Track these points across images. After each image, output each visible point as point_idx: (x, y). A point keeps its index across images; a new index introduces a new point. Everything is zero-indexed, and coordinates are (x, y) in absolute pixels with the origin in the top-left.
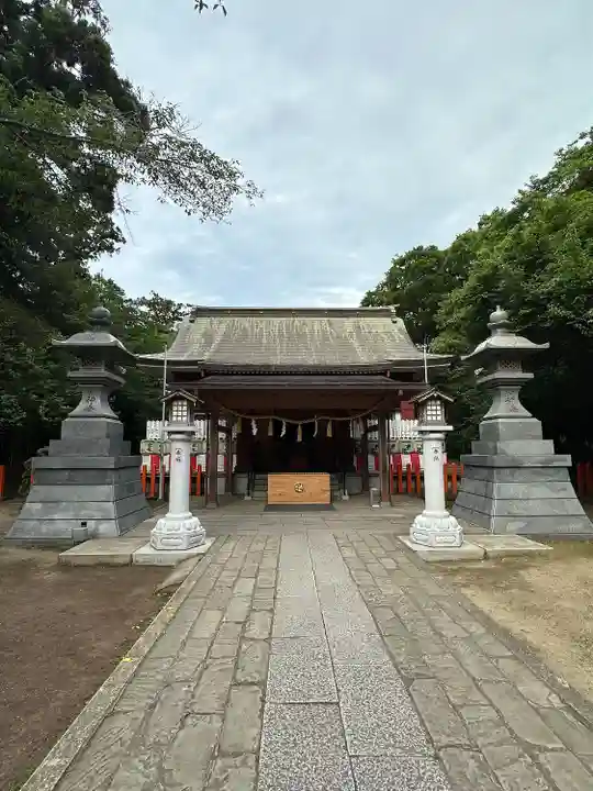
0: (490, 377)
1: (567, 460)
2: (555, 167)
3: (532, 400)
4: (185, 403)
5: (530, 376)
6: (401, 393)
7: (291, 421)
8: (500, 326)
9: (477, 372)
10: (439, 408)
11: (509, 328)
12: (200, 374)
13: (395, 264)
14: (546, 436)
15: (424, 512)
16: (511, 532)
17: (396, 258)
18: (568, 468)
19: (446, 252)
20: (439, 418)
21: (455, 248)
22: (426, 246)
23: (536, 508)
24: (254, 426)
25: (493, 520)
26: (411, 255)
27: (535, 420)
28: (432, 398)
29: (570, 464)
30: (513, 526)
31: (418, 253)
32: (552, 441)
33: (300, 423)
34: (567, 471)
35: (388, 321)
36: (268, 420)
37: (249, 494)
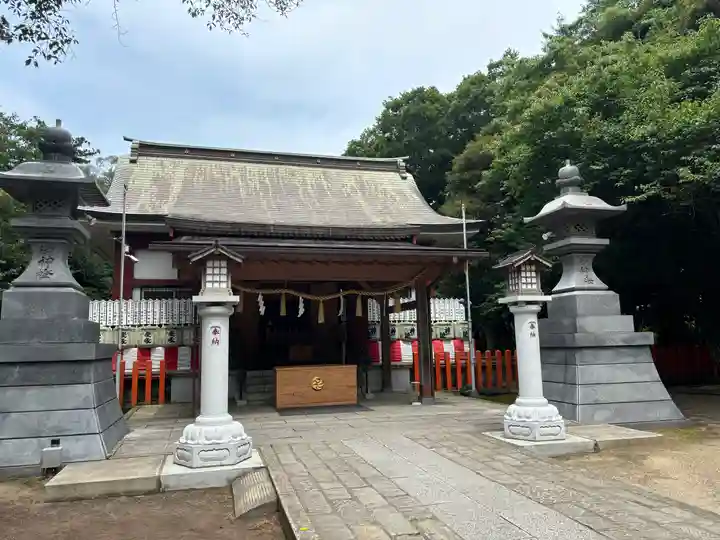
0: (560, 243)
1: (649, 338)
2: (584, 10)
3: (607, 269)
4: (224, 264)
5: (606, 242)
6: (455, 260)
7: (309, 297)
8: (572, 184)
9: (545, 237)
10: (534, 274)
11: (580, 186)
12: (168, 234)
13: (388, 108)
14: (625, 311)
15: (517, 400)
16: (599, 423)
17: (389, 100)
18: (650, 346)
19: (450, 97)
20: (535, 287)
21: (463, 92)
22: (427, 87)
23: (623, 393)
24: (261, 303)
25: (579, 409)
26: (408, 98)
27: (611, 293)
28: (530, 262)
29: (652, 342)
30: (601, 414)
31: (419, 96)
32: (631, 317)
33: (322, 299)
34: (648, 350)
35: (394, 176)
36: (281, 294)
37: (241, 398)
